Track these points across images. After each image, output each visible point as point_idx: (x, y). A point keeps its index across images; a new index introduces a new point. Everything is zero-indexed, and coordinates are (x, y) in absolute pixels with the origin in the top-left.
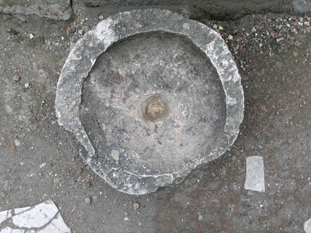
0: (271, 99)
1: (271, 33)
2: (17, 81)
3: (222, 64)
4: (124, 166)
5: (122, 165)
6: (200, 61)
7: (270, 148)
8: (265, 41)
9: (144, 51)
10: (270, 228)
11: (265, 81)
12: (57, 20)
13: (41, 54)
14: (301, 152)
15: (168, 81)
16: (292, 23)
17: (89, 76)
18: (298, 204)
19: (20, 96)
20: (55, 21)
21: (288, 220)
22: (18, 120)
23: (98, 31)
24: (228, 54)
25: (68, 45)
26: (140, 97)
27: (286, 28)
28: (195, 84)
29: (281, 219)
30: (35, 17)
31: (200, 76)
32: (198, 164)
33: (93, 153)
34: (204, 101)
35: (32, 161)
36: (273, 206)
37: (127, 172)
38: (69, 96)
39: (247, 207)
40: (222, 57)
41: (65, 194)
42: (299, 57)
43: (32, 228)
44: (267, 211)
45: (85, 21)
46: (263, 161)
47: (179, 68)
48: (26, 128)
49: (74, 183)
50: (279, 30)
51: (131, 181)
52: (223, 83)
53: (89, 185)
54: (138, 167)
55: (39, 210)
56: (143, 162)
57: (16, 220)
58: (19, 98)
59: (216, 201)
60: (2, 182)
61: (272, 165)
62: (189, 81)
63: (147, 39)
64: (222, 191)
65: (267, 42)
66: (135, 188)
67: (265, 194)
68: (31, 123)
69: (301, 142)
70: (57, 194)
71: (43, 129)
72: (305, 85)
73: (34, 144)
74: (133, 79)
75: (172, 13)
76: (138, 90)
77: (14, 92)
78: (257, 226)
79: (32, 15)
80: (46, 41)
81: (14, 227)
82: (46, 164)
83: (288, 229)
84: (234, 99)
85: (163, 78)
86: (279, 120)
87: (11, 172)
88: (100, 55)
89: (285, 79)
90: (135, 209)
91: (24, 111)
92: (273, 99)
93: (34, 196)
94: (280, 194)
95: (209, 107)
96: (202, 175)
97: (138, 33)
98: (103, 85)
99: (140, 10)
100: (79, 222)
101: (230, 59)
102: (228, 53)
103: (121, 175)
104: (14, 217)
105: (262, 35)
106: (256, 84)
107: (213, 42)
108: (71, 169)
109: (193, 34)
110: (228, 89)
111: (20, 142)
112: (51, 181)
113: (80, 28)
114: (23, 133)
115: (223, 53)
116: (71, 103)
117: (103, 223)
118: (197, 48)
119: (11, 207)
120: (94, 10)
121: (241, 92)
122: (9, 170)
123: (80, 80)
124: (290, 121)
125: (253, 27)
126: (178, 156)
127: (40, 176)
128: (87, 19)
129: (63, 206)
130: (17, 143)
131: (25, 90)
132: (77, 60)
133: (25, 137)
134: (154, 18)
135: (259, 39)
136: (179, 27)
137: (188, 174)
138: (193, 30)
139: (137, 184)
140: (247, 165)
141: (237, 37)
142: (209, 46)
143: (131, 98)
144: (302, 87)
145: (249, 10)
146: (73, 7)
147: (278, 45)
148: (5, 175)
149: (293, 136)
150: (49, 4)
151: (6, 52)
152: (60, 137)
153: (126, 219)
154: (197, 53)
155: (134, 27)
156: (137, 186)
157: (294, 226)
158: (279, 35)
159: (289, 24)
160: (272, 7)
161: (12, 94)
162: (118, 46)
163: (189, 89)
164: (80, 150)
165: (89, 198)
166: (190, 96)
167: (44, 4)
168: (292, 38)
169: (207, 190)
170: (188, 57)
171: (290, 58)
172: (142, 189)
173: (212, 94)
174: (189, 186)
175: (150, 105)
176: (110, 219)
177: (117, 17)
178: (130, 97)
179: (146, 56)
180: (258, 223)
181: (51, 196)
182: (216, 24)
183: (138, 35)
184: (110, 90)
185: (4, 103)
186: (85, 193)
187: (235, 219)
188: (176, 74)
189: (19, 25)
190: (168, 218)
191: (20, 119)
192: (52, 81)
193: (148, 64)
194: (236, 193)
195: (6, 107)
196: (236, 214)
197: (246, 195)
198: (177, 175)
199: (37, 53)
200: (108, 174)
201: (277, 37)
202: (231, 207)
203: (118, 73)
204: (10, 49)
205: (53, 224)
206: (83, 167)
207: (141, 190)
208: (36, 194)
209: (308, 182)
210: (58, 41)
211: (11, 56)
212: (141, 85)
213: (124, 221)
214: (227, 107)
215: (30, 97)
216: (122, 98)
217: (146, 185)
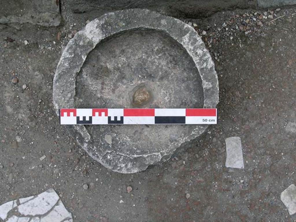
0: (244, 85)
1: (240, 27)
2: (15, 84)
3: (197, 53)
4: (117, 149)
5: (115, 148)
6: (178, 52)
7: (246, 129)
8: (235, 34)
9: (128, 46)
10: (251, 200)
11: (237, 70)
12: (49, 26)
13: (36, 58)
14: (274, 131)
15: (151, 72)
16: (258, 17)
17: (81, 71)
18: (274, 177)
19: (19, 97)
20: (46, 27)
21: (266, 192)
22: (18, 119)
23: (87, 31)
24: (202, 45)
25: (59, 48)
26: (127, 88)
27: (253, 22)
28: (175, 72)
29: (260, 192)
30: (28, 25)
31: (179, 65)
32: (182, 142)
33: (88, 138)
34: (184, 87)
35: (34, 154)
36: (252, 180)
37: (120, 153)
38: (64, 89)
39: (229, 183)
40: (196, 47)
41: (65, 182)
42: (266, 47)
43: (36, 216)
44: (248, 186)
45: (74, 26)
46: (240, 141)
47: (160, 59)
48: (26, 125)
49: (73, 172)
50: (247, 24)
51: (124, 162)
52: (199, 70)
53: (85, 173)
54: (129, 149)
55: (42, 199)
56: (133, 144)
57: (21, 209)
58: (18, 99)
59: (201, 179)
60: (7, 176)
61: (248, 144)
62: (170, 70)
63: (130, 36)
64: (206, 170)
65: (237, 35)
66: (128, 167)
67: (245, 170)
68: (30, 120)
69: (273, 122)
70: (57, 183)
71: (41, 125)
72: (273, 71)
73: (34, 139)
74: (120, 72)
75: (151, 12)
76: (125, 81)
77: (13, 93)
78: (239, 199)
79: (26, 23)
80: (40, 46)
81: (20, 215)
82: (45, 157)
83: (267, 200)
84: (210, 83)
85: (147, 69)
86: (253, 103)
87: (14, 166)
88: (90, 52)
89: (255, 67)
90: (129, 192)
91: (23, 110)
92: (245, 85)
93: (37, 187)
94: (257, 169)
95: (188, 91)
96: (187, 157)
97: (122, 30)
98: (94, 78)
99: (123, 11)
100: (79, 207)
101: (204, 49)
102: (202, 43)
103: (114, 156)
104: (19, 207)
105: (232, 30)
106: (229, 73)
107: (188, 35)
108: (68, 159)
109: (169, 28)
110: (203, 74)
111: (21, 139)
112: (52, 172)
113: (70, 32)
114: (23, 130)
115: (197, 43)
116: (67, 95)
117: (101, 207)
118: (174, 41)
119: (16, 198)
120: (81, 15)
121: (215, 76)
122: (12, 164)
123: (74, 75)
124: (262, 103)
125: (224, 23)
126: (164, 137)
127: (40, 168)
128: (75, 24)
129: (63, 194)
130: (19, 140)
131: (23, 91)
132: (70, 57)
133: (25, 133)
134: (135, 17)
135: (229, 33)
136: (158, 23)
137: (174, 152)
138: (170, 25)
139: (129, 164)
140: (227, 146)
141: (210, 32)
142: (185, 38)
143: (120, 89)
144: (270, 73)
145: (219, 8)
146: (62, 14)
147: (247, 37)
148: (9, 169)
149: (265, 117)
150: (41, 12)
151: (4, 59)
152: (57, 132)
153: (121, 201)
154: (175, 46)
155: (118, 25)
156: (129, 165)
157: (272, 197)
158: (247, 28)
159: (255, 18)
160: (239, 4)
161: (12, 95)
162: (105, 44)
163: (170, 77)
164: (77, 137)
165: (86, 185)
166: (171, 83)
167: (36, 13)
168: (259, 30)
169: (193, 170)
170: (167, 49)
171: (258, 48)
172: (134, 167)
173: (190, 80)
174: (176, 168)
175: (137, 94)
176: (107, 203)
177: (103, 18)
178: (118, 87)
179: (130, 51)
180: (240, 197)
181: (51, 185)
182: (191, 22)
183: (123, 33)
184: (100, 82)
185: (5, 104)
186: (83, 181)
187: (219, 195)
188: (157, 64)
189: (15, 33)
190: (159, 198)
191: (20, 117)
192: (47, 82)
193: (132, 58)
194: (219, 171)
195: (6, 108)
196: (220, 190)
197: (227, 172)
198: (164, 153)
199: (32, 57)
200: (103, 156)
201: (245, 30)
202: (215, 184)
203: (107, 67)
204: (7, 55)
205: (56, 211)
206: (79, 157)
207: (134, 169)
208: (38, 184)
209: (281, 157)
210: (51, 45)
211: (9, 62)
212: (127, 76)
213: (120, 204)
214: (204, 90)
215: (28, 97)
216: (111, 89)
217: (138, 164)
